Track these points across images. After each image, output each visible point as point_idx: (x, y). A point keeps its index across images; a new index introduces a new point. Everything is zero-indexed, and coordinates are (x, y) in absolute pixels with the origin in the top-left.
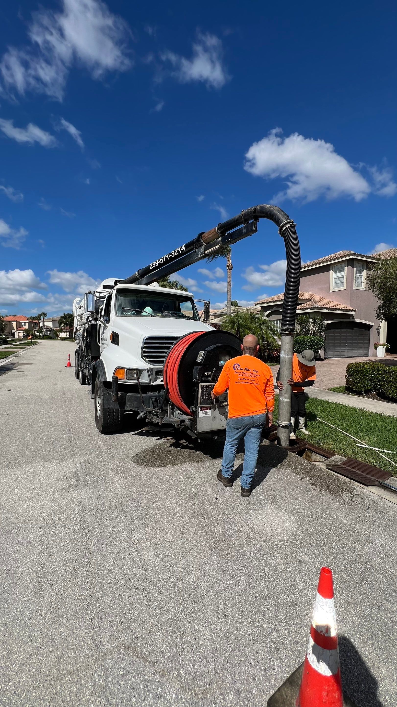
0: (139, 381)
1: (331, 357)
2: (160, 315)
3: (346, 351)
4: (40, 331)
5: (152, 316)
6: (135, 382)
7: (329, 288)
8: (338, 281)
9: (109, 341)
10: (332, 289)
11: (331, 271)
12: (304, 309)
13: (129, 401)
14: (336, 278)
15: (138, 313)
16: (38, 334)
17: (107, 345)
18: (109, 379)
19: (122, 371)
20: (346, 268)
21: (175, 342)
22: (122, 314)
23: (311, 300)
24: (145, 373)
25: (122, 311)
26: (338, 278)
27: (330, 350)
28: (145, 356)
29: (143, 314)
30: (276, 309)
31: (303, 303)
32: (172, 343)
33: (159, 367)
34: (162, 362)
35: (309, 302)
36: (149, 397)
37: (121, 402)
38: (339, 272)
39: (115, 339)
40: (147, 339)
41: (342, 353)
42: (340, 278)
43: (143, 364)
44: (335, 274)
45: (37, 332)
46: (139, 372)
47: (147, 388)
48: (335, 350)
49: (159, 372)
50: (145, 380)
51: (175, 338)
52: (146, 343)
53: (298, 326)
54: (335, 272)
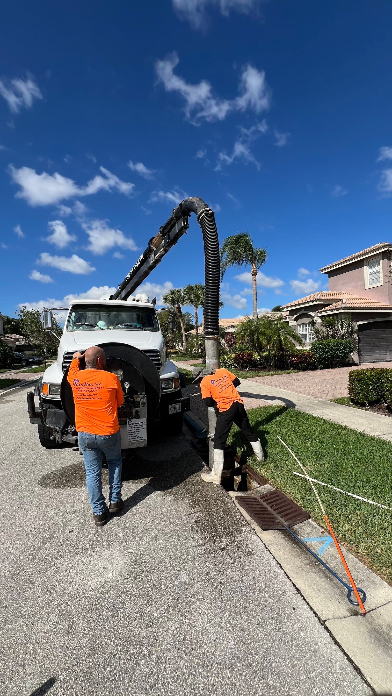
1: (368, 361)
3: (388, 353)
7: (363, 285)
8: (375, 276)
10: (367, 286)
11: (365, 267)
12: (331, 310)
13: (49, 417)
14: (371, 274)
20: (381, 262)
23: (341, 300)
26: (374, 273)
27: (367, 353)
30: (303, 312)
31: (332, 304)
35: (338, 302)
38: (374, 266)
41: (383, 356)
42: (376, 273)
44: (370, 269)
48: (373, 353)
53: (324, 330)
54: (370, 268)
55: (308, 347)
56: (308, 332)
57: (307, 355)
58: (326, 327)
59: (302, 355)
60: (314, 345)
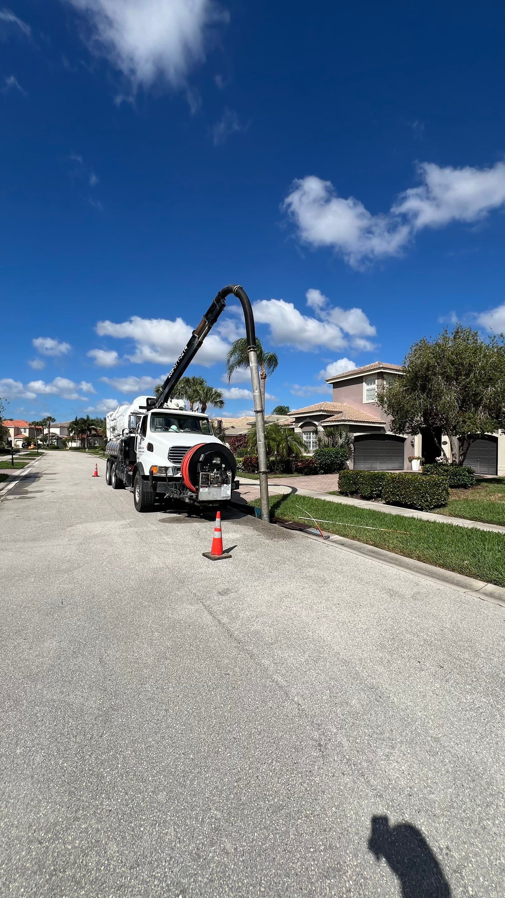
0: (167, 474)
2: (183, 431)
3: (378, 463)
4: (44, 440)
5: (177, 432)
6: (164, 475)
7: (362, 400)
8: (371, 393)
9: (146, 449)
10: (365, 401)
11: (364, 383)
12: (333, 421)
13: (160, 486)
14: (368, 391)
15: (166, 430)
16: (42, 443)
17: (143, 452)
18: (147, 473)
19: (156, 468)
20: (376, 381)
21: (189, 449)
22: (155, 430)
23: (342, 412)
24: (170, 469)
25: (155, 427)
26: (370, 390)
27: (361, 462)
28: (170, 459)
29: (170, 430)
30: (308, 420)
31: (334, 415)
32: (186, 451)
33: (178, 465)
34: (180, 462)
35: (339, 414)
36: (173, 484)
37: (154, 487)
38: (371, 384)
39: (150, 447)
40: (172, 448)
41: (374, 466)
42: (372, 390)
43: (170, 464)
44: (367, 386)
45: (41, 441)
46: (166, 468)
47: (171, 479)
48: (366, 462)
49: (179, 469)
50: (170, 474)
51: (189, 447)
52: (171, 450)
53: (326, 439)
54: (368, 384)
55: (311, 455)
56: (311, 440)
57: (310, 461)
58: (328, 436)
59: (306, 461)
60: (316, 452)
